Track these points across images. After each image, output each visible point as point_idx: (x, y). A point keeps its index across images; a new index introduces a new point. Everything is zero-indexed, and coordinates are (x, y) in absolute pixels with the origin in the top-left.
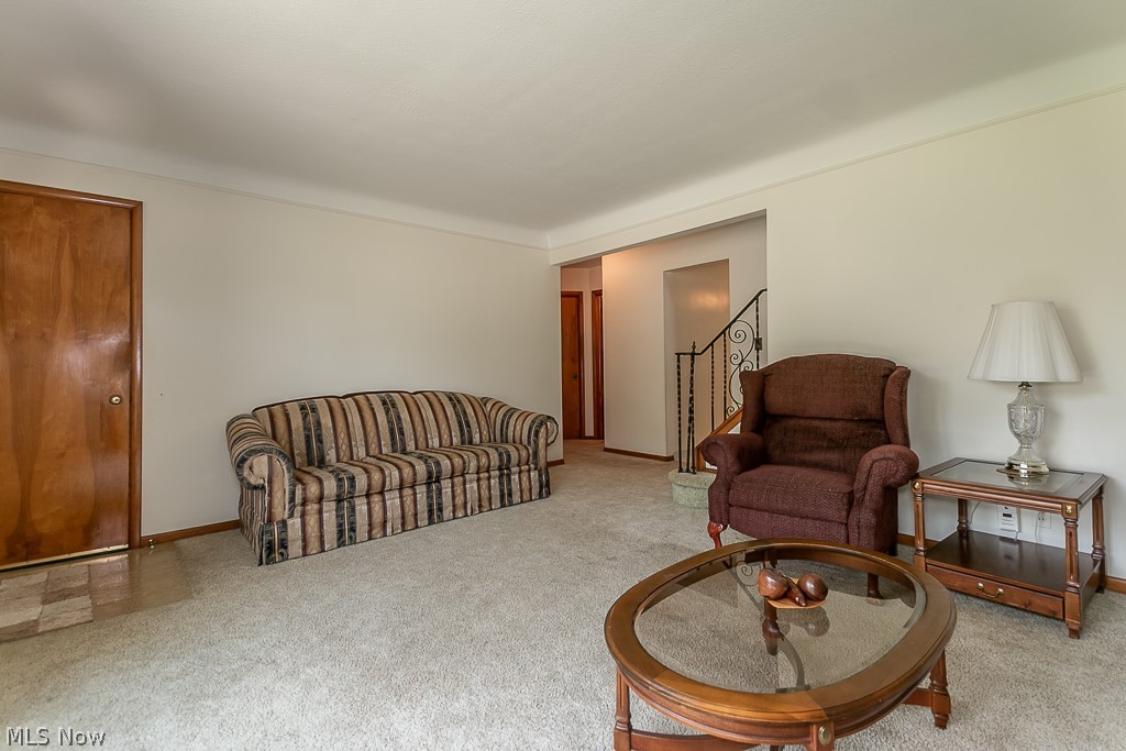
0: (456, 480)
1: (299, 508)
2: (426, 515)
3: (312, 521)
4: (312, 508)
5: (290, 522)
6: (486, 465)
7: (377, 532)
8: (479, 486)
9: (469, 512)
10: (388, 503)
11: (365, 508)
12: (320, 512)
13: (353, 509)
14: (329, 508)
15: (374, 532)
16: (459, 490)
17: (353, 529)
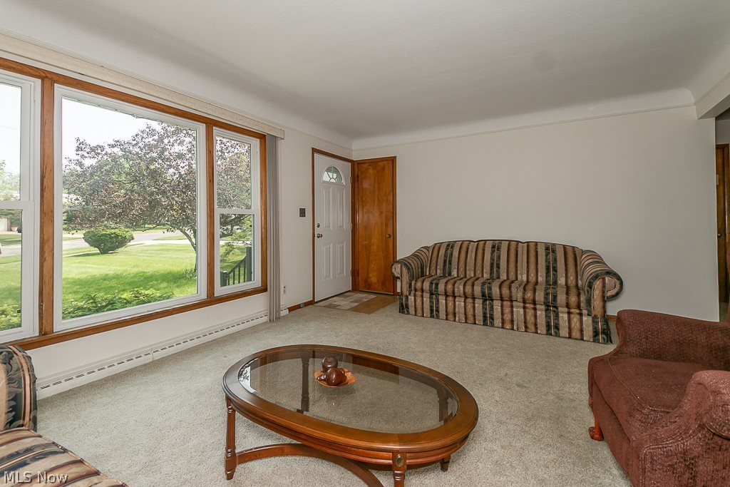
0: (505, 303)
1: (413, 292)
2: (481, 318)
3: (419, 300)
4: (419, 293)
5: (409, 297)
6: (531, 298)
7: (450, 316)
8: (525, 313)
9: (515, 328)
10: (457, 303)
11: (444, 302)
12: (422, 296)
13: (438, 301)
14: (426, 295)
15: (449, 317)
16: (507, 310)
17: (438, 311)
